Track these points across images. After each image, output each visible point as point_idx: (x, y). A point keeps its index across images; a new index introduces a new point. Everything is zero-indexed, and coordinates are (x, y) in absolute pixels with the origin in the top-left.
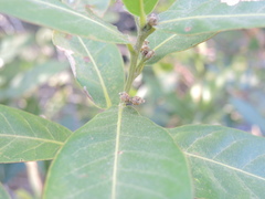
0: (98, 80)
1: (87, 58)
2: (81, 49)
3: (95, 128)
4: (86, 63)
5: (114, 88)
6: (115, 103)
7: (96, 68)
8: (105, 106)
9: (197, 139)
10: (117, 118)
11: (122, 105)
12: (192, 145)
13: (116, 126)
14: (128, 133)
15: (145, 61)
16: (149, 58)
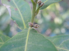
0: (21, 18)
1: (16, 9)
3: (16, 40)
4: (16, 11)
5: (27, 21)
6: (28, 27)
7: (20, 13)
8: (23, 28)
9: (63, 41)
10: (27, 34)
11: (30, 28)
12: (61, 44)
13: (26, 38)
14: (31, 42)
15: (39, 8)
16: (41, 6)
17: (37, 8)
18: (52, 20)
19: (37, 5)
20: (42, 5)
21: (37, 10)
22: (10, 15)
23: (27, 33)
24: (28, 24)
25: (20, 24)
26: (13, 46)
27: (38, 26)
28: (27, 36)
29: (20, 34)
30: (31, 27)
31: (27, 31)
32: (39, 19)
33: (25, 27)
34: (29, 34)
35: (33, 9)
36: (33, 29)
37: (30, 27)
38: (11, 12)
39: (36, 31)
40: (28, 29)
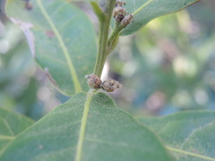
0: (65, 60)
1: (51, 33)
2: (44, 22)
4: (50, 38)
5: (85, 68)
6: (85, 88)
7: (62, 44)
9: (194, 131)
10: (83, 111)
11: (91, 92)
12: (187, 140)
13: (80, 124)
14: (95, 136)
15: (120, 30)
16: (125, 25)
17: (112, 31)
18: (167, 62)
19: (113, 21)
20: (128, 23)
21: (112, 37)
22: (33, 52)
23: (83, 107)
24: (86, 80)
25: (61, 79)
26: (41, 147)
27: (115, 87)
28: (82, 116)
29: (61, 112)
30: (95, 87)
31: (83, 102)
32: (125, 61)
33: (78, 89)
34: (90, 109)
35: (102, 34)
36: (101, 96)
37: (93, 90)
38: (35, 42)
39: (109, 102)
40: (85, 95)
